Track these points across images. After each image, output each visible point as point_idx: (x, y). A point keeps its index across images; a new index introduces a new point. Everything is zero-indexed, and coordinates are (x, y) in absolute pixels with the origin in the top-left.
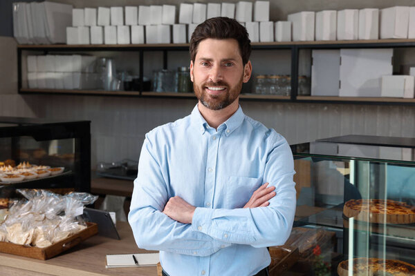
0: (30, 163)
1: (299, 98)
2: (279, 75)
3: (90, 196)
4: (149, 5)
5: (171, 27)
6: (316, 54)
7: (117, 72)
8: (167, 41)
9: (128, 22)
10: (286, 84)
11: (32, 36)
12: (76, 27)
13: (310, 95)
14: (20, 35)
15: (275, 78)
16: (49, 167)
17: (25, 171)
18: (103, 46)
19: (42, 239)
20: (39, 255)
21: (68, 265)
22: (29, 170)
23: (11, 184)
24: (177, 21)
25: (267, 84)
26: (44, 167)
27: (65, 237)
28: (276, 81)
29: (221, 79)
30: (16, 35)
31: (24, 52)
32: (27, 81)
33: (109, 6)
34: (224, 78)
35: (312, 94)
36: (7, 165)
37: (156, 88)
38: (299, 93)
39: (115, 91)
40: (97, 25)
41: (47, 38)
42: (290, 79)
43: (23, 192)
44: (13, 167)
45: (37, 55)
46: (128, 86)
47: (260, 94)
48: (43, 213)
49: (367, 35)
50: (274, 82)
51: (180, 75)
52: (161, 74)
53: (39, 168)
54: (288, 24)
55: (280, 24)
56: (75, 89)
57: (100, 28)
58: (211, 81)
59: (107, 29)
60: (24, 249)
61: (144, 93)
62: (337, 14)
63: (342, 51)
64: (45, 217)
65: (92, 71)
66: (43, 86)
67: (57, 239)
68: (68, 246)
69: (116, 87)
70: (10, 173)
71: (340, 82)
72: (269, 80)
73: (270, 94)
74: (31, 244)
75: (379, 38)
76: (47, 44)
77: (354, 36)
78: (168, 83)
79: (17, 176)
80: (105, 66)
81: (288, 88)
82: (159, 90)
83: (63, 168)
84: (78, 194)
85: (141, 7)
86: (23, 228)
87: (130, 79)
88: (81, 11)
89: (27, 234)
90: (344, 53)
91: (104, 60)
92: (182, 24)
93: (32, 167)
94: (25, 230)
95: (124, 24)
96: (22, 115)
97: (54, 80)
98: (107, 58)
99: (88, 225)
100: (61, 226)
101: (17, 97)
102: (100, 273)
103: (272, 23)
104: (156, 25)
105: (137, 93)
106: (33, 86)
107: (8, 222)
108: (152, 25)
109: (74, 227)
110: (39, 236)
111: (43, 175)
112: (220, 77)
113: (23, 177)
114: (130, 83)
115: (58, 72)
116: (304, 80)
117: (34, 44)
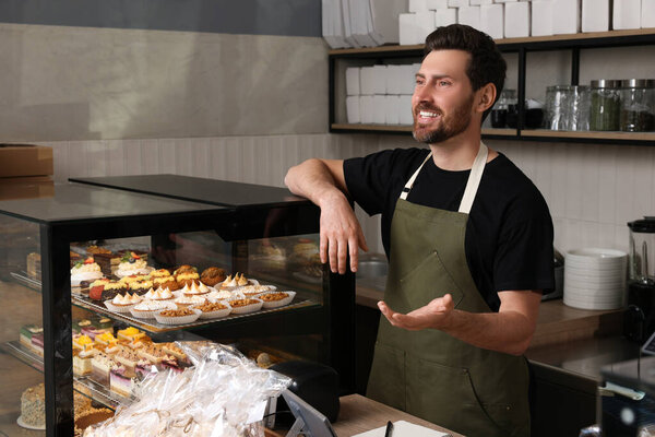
11: (348, 35)
14: (331, 33)
32: (346, 112)
40: (447, 6)
41: (370, 35)
45: (360, 66)
46: (498, 118)
51: (595, 96)
57: (453, 12)
66: (369, 120)
76: (372, 46)
101: (326, 138)
105: (512, 132)
106: (354, 119)
114: (503, 112)
115: (391, 94)
117: (353, 48)
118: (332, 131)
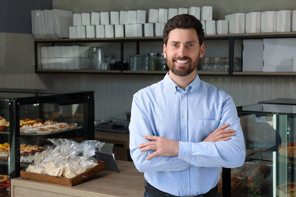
0: (53, 121)
1: (234, 73)
2: (220, 58)
3: (99, 143)
4: (127, 11)
5: (143, 25)
6: (246, 43)
7: (104, 57)
8: (141, 35)
9: (112, 22)
10: (225, 63)
11: (44, 33)
12: (76, 26)
13: (242, 71)
14: (37, 33)
15: (217, 60)
16: (67, 124)
17: (51, 126)
18: (96, 39)
19: (69, 172)
20: (68, 183)
21: (88, 189)
22: (54, 126)
23: (44, 135)
24: (147, 22)
25: (211, 63)
26: (63, 124)
27: (84, 171)
28: (218, 62)
29: (186, 55)
30: (33, 32)
31: (39, 44)
32: (41, 65)
33: (99, 12)
34: (188, 54)
35: (243, 70)
36: (38, 122)
37: (133, 67)
38: (234, 70)
39: (104, 70)
40: (91, 25)
41: (56, 34)
42: (228, 60)
43: (52, 141)
44: (42, 123)
45: (48, 46)
46: (113, 67)
47: (206, 71)
48: (68, 154)
49: (282, 29)
50: (216, 62)
51: (149, 59)
52: (136, 58)
53: (60, 124)
54: (225, 22)
55: (220, 22)
56: (75, 70)
57: (93, 27)
58: (179, 57)
59: (98, 27)
60: (57, 179)
61: (124, 72)
62: (261, 15)
63: (265, 40)
64: (69, 158)
65: (86, 56)
66: (52, 68)
67: (79, 172)
68: (87, 177)
69: (105, 67)
70: (41, 128)
71: (263, 62)
72: (212, 61)
73: (213, 71)
74: (62, 176)
75: (291, 31)
76: (55, 38)
77: (273, 30)
78: (141, 64)
79: (47, 130)
80: (96, 53)
81: (226, 67)
82: (134, 69)
83: (76, 124)
84: (91, 141)
85: (122, 12)
86: (56, 165)
87: (113, 61)
88: (79, 15)
89: (59, 169)
90: (266, 42)
91: (95, 49)
92: (151, 23)
93: (55, 123)
94: (57, 166)
95: (110, 24)
96: (38, 88)
97: (60, 64)
98: (97, 48)
99: (99, 162)
100: (81, 163)
101: (35, 75)
102: (111, 195)
103: (214, 21)
104: (133, 24)
105: (119, 71)
106: (45, 67)
107: (44, 161)
108: (129, 24)
109: (90, 164)
110: (67, 170)
111: (64, 129)
112: (186, 54)
113: (51, 130)
114: (114, 64)
115: (63, 58)
116: (237, 61)
117: (46, 39)
118: (37, 72)
